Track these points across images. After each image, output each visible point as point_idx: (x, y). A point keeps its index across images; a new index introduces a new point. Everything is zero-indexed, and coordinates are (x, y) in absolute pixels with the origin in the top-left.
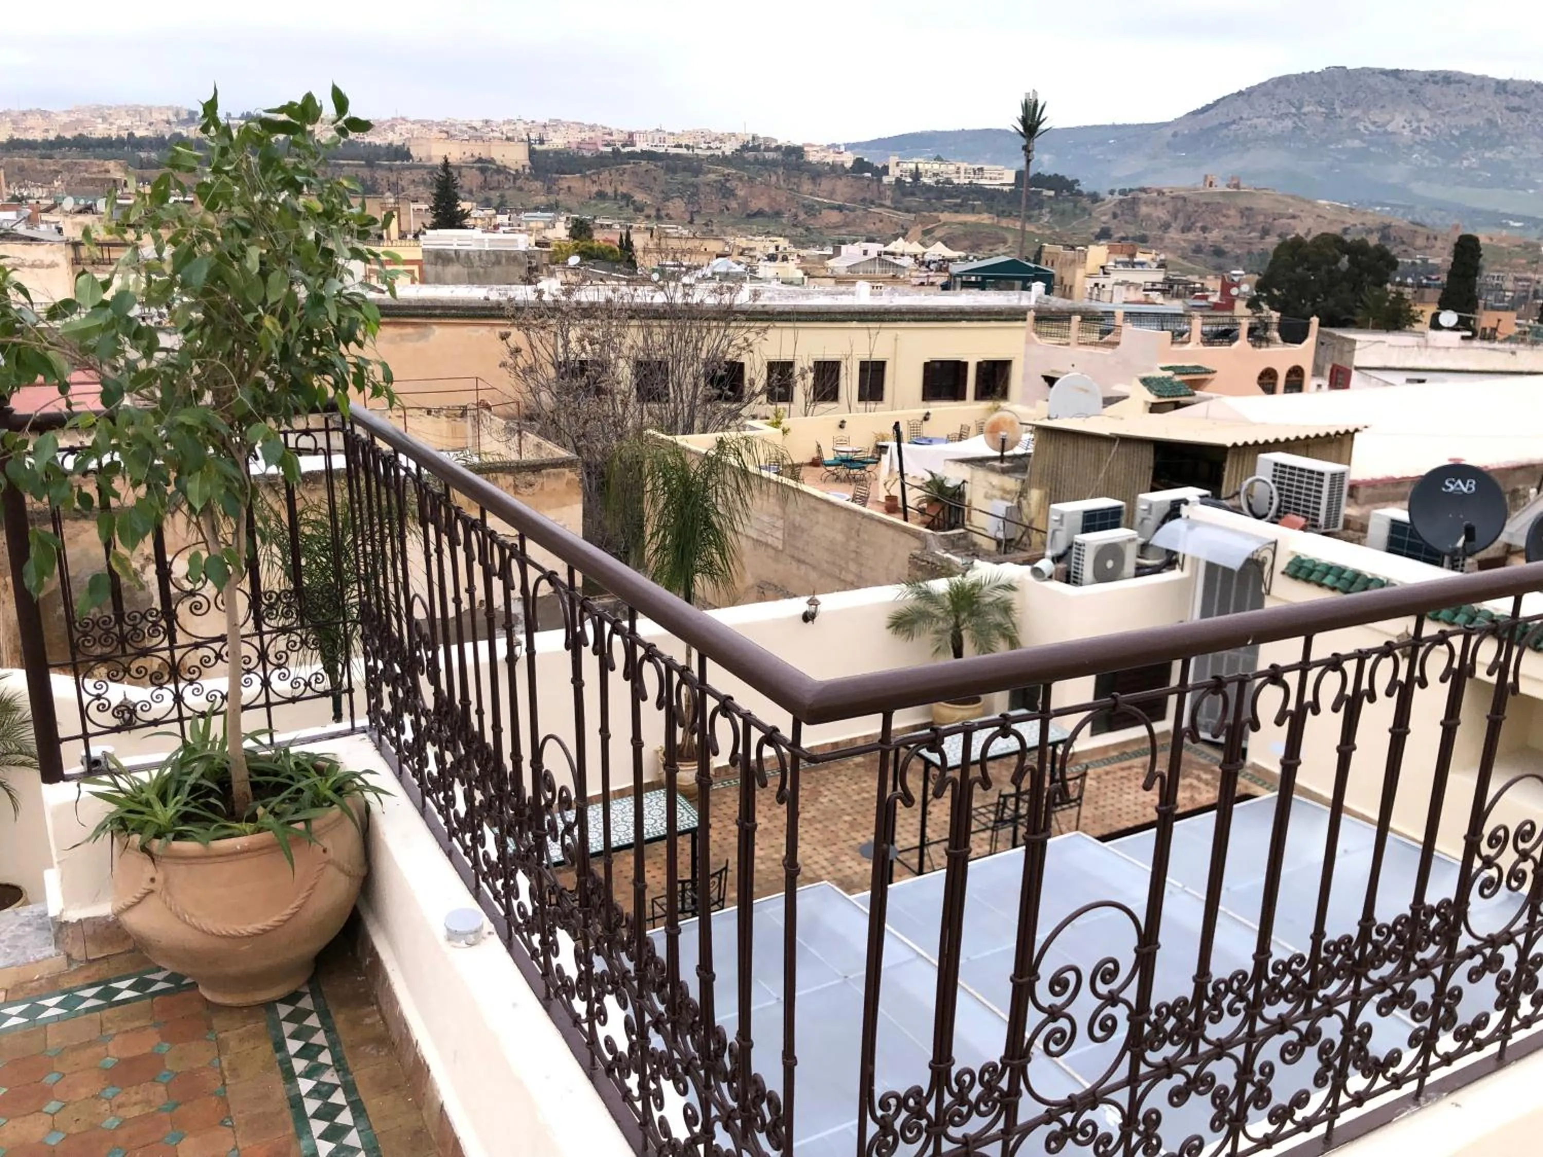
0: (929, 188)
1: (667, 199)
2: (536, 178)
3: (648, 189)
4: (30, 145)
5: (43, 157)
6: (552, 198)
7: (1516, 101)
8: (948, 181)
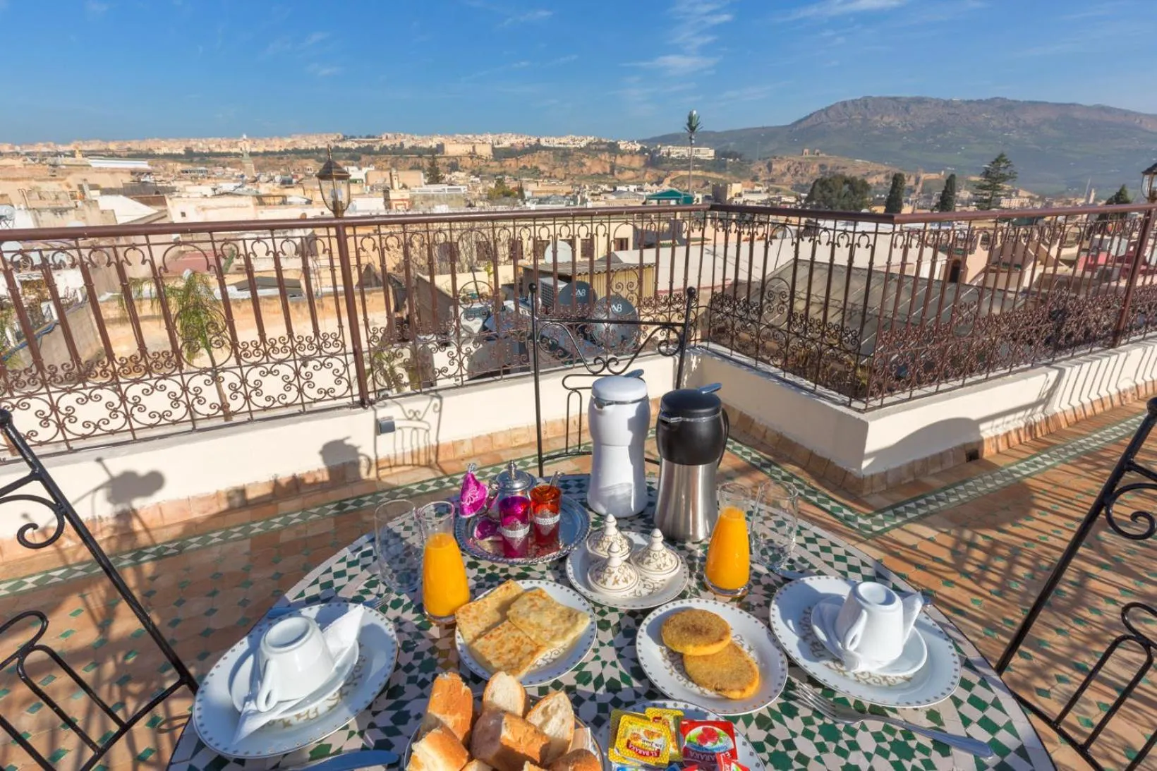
0: (673, 159)
1: (554, 168)
2: (496, 160)
3: (545, 164)
4: (273, 153)
5: (279, 159)
6: (503, 170)
7: (952, 110)
8: (683, 156)
